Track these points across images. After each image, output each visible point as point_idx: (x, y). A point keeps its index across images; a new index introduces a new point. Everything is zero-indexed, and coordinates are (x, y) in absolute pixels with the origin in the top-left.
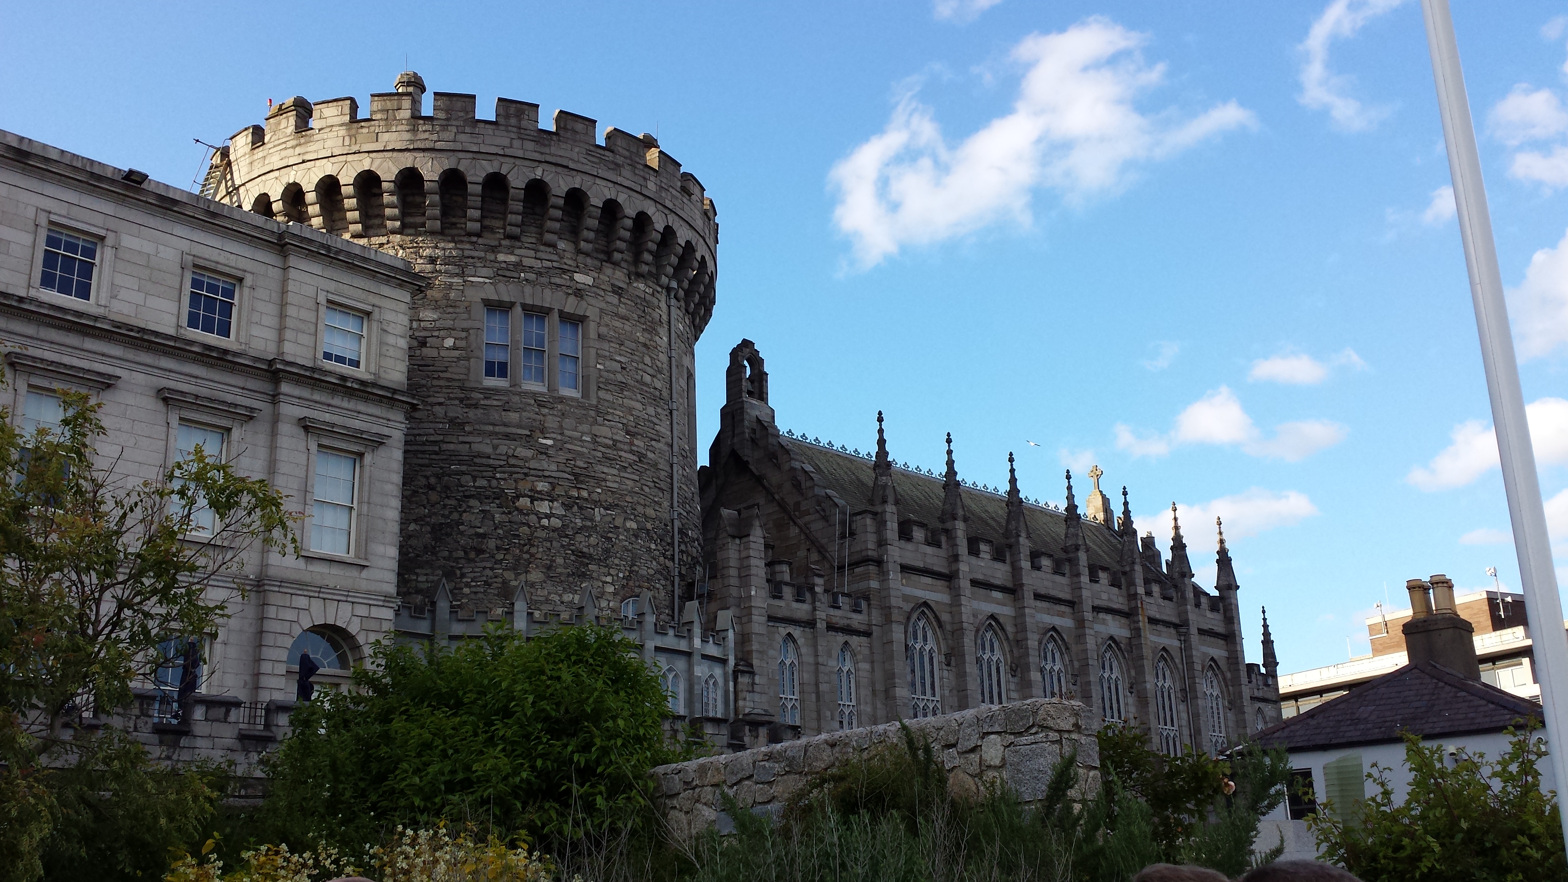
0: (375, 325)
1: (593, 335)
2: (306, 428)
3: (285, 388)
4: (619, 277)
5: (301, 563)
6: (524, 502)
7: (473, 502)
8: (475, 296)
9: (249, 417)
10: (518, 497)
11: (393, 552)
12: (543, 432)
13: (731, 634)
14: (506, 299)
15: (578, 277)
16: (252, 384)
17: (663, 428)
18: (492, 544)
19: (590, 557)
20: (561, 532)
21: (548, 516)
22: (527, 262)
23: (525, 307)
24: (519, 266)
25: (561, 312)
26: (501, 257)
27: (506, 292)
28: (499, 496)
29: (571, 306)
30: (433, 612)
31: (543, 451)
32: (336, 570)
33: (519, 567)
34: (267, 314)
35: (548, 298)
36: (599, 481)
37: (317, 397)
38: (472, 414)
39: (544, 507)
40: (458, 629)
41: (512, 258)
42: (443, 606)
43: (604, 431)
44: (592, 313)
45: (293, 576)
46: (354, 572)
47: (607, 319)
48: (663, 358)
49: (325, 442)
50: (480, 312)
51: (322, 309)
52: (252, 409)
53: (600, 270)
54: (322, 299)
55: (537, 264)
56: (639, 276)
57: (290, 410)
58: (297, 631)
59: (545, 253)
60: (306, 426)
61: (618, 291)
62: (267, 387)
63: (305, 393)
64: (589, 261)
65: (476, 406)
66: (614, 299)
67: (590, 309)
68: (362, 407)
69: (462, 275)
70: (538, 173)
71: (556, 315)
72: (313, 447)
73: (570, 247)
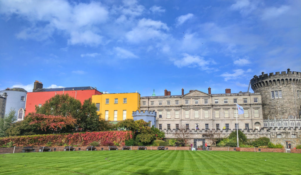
0: (258, 99)
1: (283, 92)
3: (251, 105)
4: (285, 85)
5: (254, 118)
6: (277, 109)
7: (272, 109)
8: (270, 91)
9: (249, 108)
11: (262, 116)
12: (278, 102)
15: (280, 87)
18: (274, 112)
19: (284, 113)
20: (281, 111)
23: (275, 91)
24: (274, 87)
26: (272, 87)
27: (273, 90)
29: (280, 90)
31: (278, 104)
32: (257, 118)
33: (277, 114)
34: (249, 100)
35: (277, 90)
36: (285, 105)
37: (254, 106)
38: (271, 101)
39: (279, 109)
42: (268, 119)
43: (285, 101)
44: (282, 90)
46: (259, 118)
47: (284, 90)
48: (293, 91)
53: (283, 85)
54: (253, 98)
55: (276, 87)
56: (288, 84)
57: (252, 107)
58: (255, 123)
59: (276, 85)
61: (285, 87)
64: (281, 85)
66: (285, 88)
68: (258, 105)
69: (269, 89)
70: (274, 79)
72: (254, 109)
73: (279, 84)
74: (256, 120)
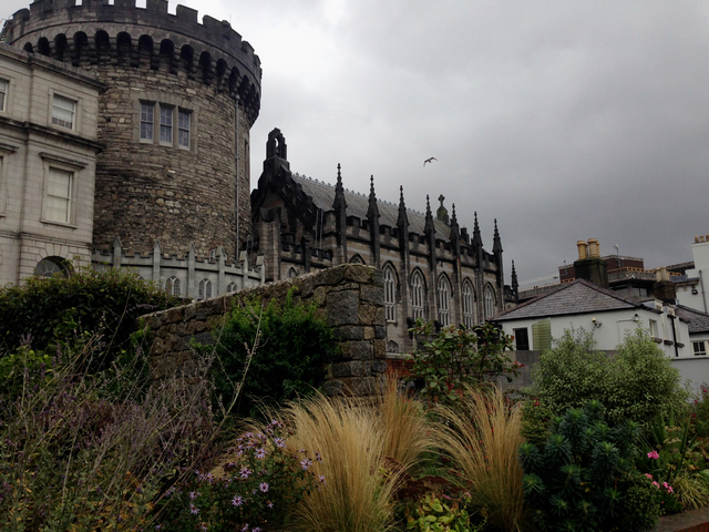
0: (79, 108)
1: (196, 119)
2: (43, 158)
3: (32, 137)
4: (210, 91)
5: (42, 225)
6: (160, 201)
7: (134, 200)
8: (135, 97)
9: (12, 151)
10: (157, 198)
11: (90, 222)
12: (170, 167)
13: (263, 267)
14: (151, 99)
15: (188, 90)
16: (14, 134)
17: (232, 168)
18: (144, 221)
20: (179, 216)
21: (172, 208)
22: (162, 81)
23: (161, 104)
24: (158, 83)
25: (180, 108)
26: (149, 78)
27: (151, 96)
28: (147, 197)
29: (185, 104)
30: (113, 252)
31: (170, 177)
32: (60, 230)
33: (158, 232)
34: (23, 99)
35: (173, 100)
36: (199, 192)
37: (48, 142)
38: (134, 156)
39: (170, 203)
40: (125, 261)
41: (154, 79)
42: (118, 250)
43: (201, 168)
44: (196, 109)
45: (37, 232)
46: (69, 231)
47: (203, 112)
48: (233, 134)
49: (53, 165)
50: (138, 106)
51: (52, 98)
52: (14, 147)
53: (200, 88)
54: (51, 93)
55: (167, 83)
56: (220, 91)
57: (35, 149)
58: (39, 259)
59: (171, 77)
60: (43, 157)
61: (208, 98)
62: (23, 137)
63: (43, 140)
64: (194, 83)
65: (136, 153)
66: (207, 102)
67: (195, 106)
68: (73, 148)
69: (129, 86)
70: (168, 36)
71: (177, 109)
72: (47, 168)
73: (184, 75)
74: (50, 240)
